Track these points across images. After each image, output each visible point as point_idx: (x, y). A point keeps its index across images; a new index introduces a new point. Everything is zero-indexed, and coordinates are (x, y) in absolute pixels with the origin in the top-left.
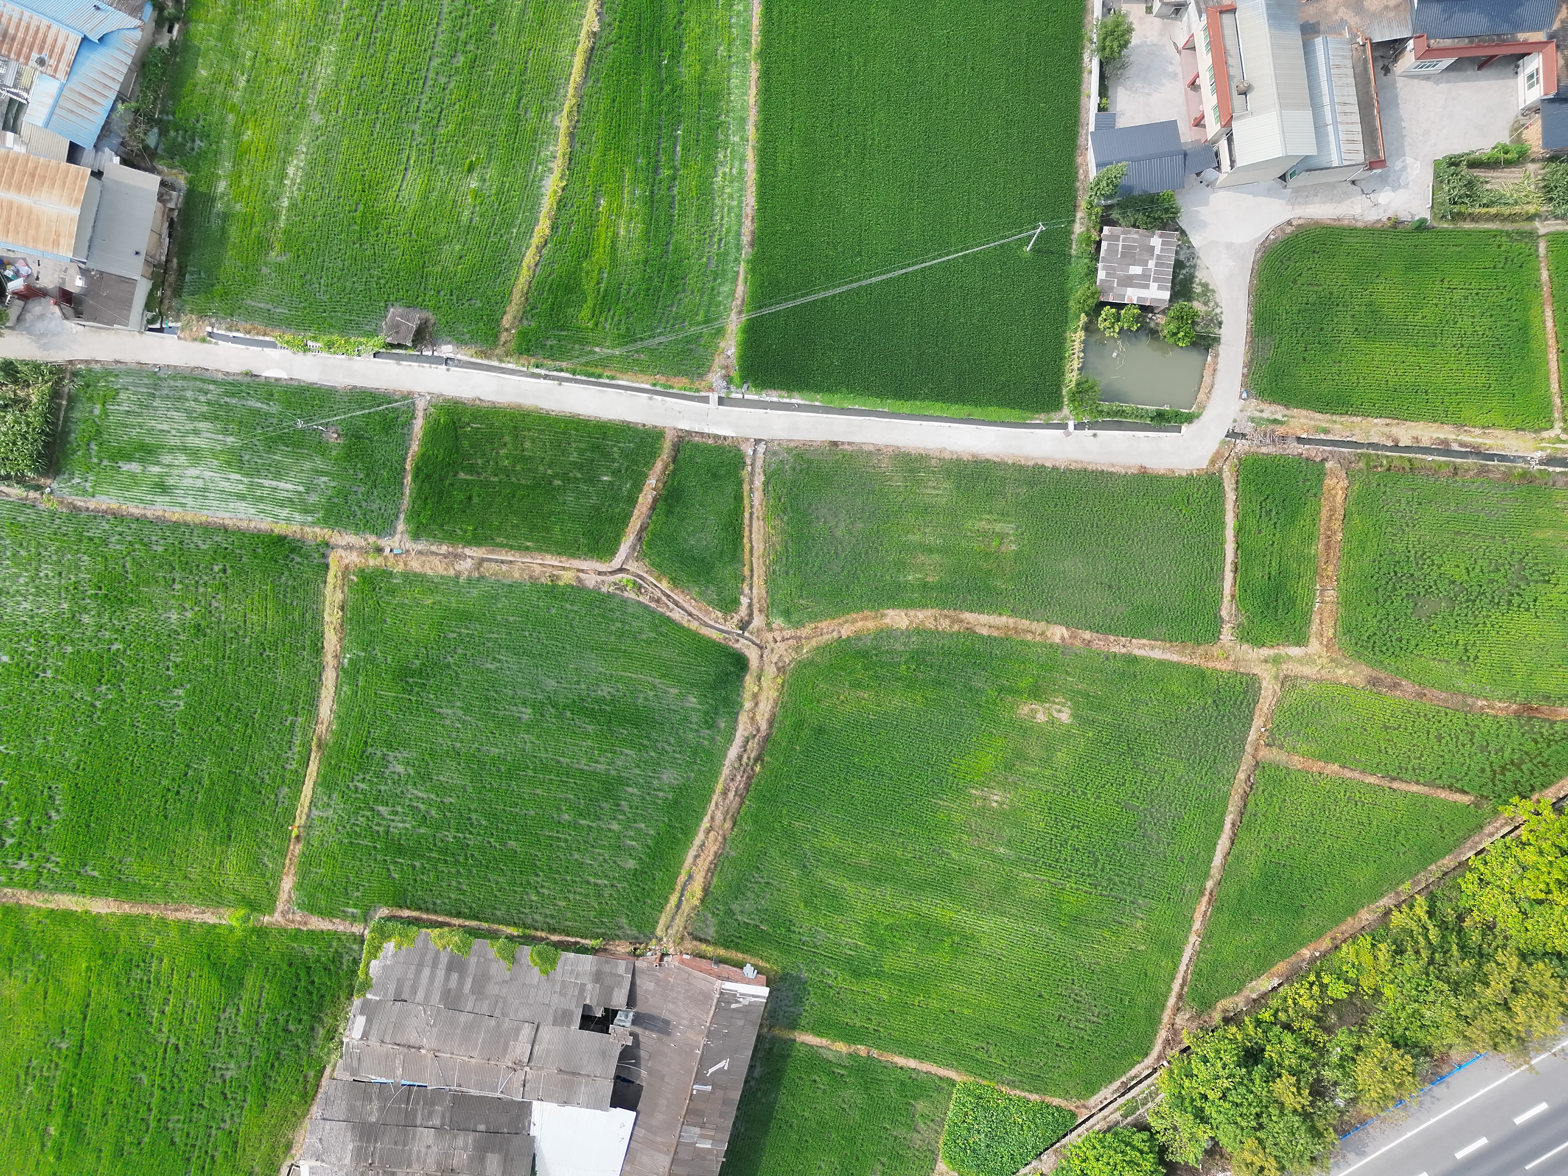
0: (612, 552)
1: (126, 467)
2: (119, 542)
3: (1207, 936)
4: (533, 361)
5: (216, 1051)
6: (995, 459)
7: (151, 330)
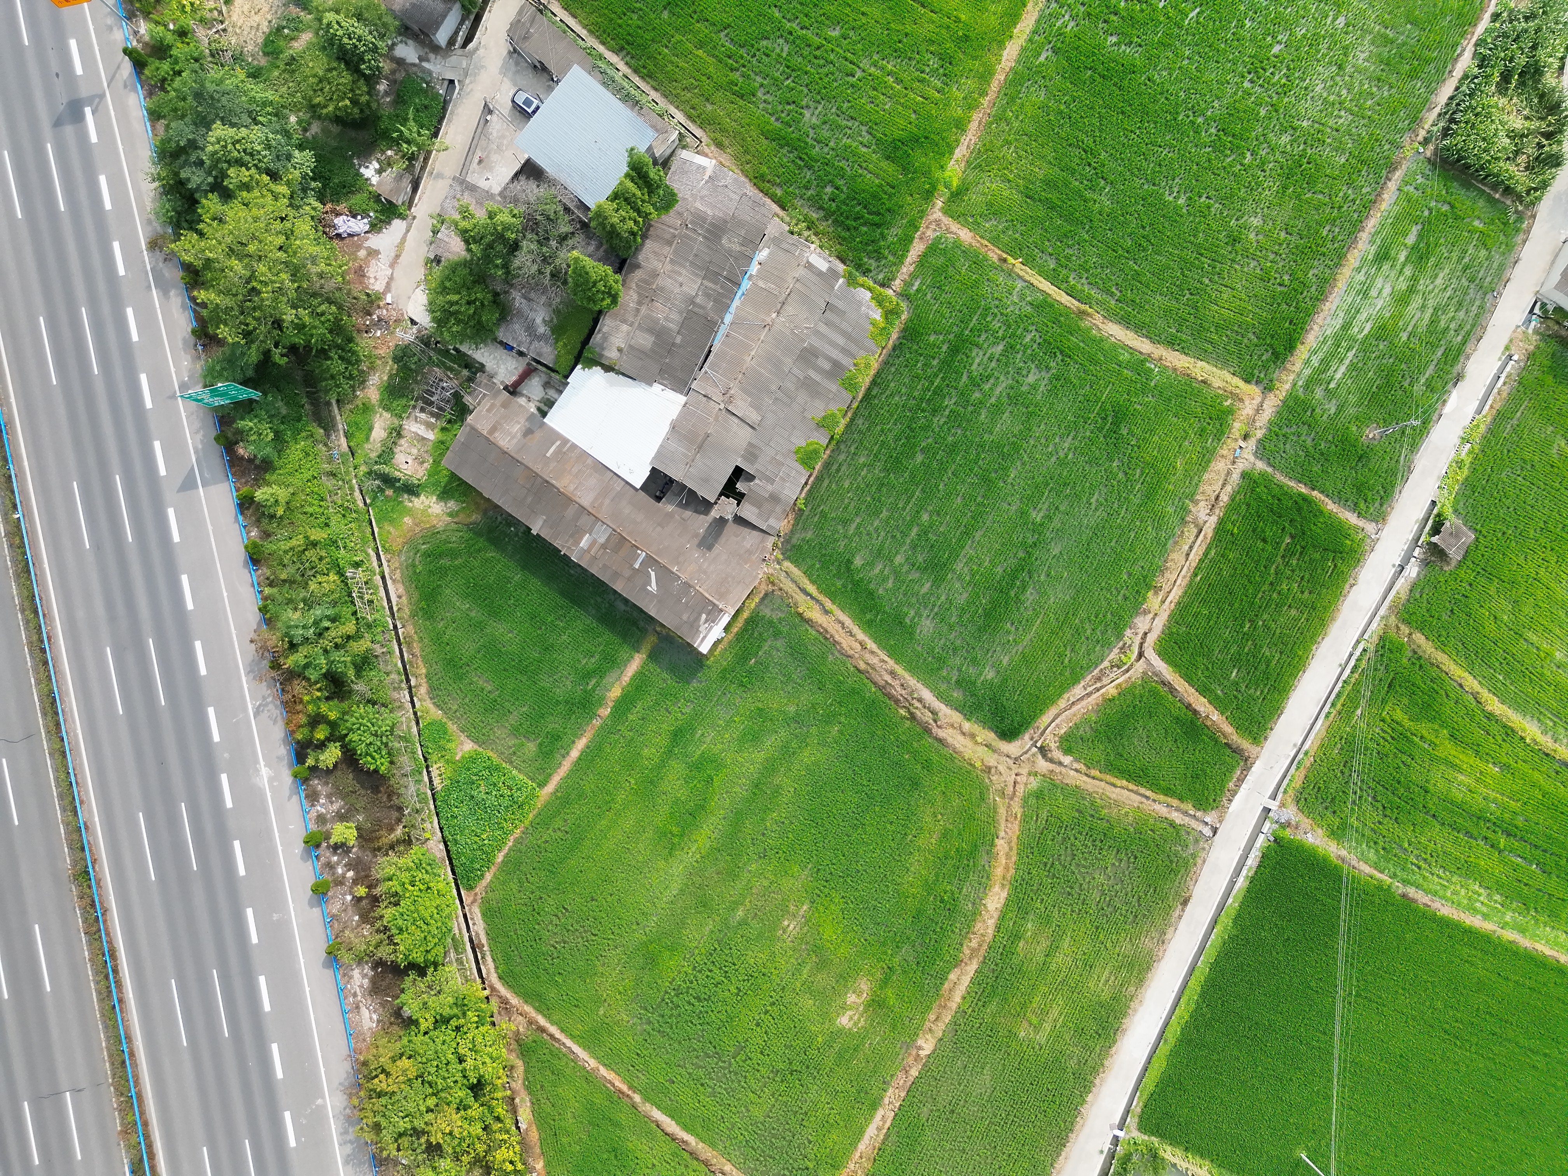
0: (1163, 653)
1: (1415, 230)
2: (1345, 198)
3: (589, 1077)
4: (1372, 648)
5: (834, 110)
6: (1114, 1049)
7: (1536, 302)
